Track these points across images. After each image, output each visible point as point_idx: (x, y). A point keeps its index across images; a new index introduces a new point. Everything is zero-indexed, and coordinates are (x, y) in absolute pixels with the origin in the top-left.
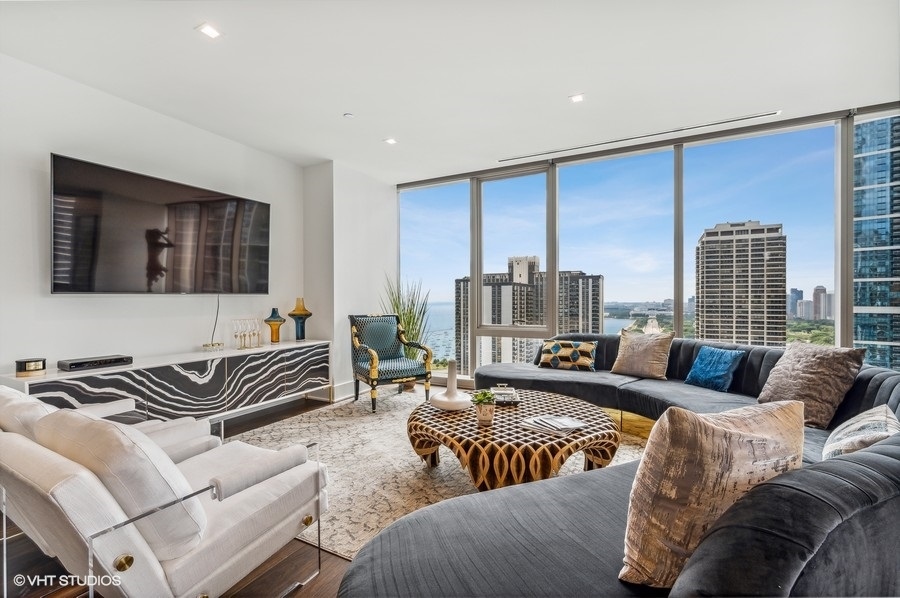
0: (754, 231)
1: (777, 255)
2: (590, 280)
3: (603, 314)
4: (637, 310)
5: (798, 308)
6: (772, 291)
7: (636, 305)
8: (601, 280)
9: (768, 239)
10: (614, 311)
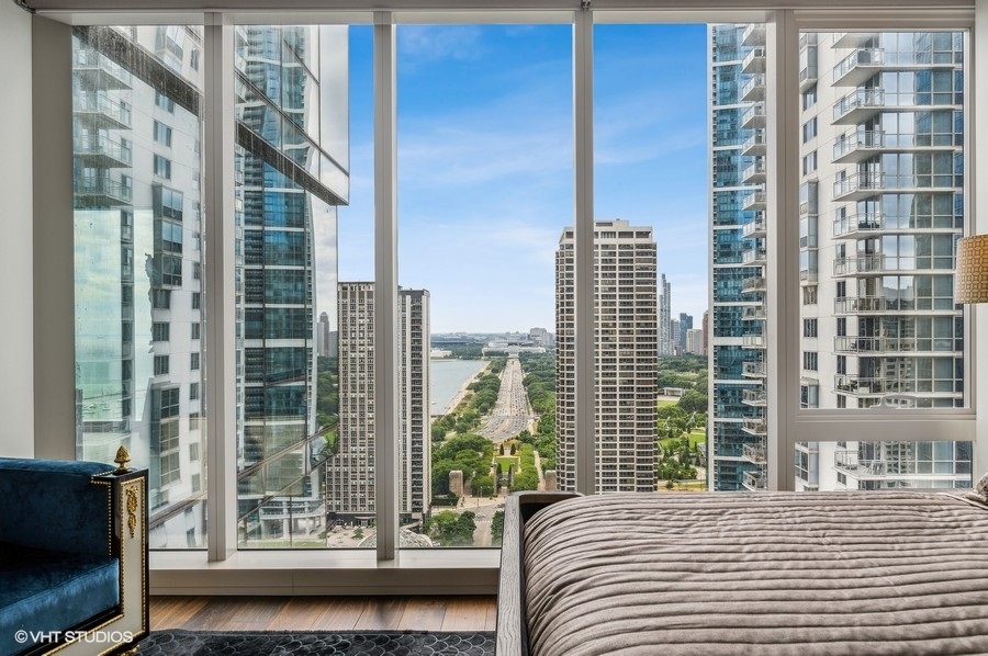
0: (622, 234)
1: (647, 269)
2: (408, 298)
3: (431, 353)
4: (492, 346)
5: (688, 339)
6: (642, 318)
7: (490, 337)
8: (424, 298)
9: (638, 246)
10: (459, 349)
